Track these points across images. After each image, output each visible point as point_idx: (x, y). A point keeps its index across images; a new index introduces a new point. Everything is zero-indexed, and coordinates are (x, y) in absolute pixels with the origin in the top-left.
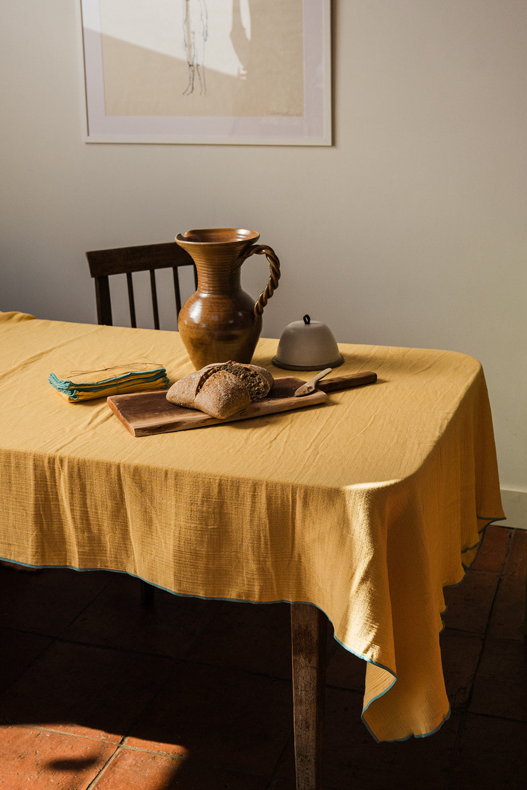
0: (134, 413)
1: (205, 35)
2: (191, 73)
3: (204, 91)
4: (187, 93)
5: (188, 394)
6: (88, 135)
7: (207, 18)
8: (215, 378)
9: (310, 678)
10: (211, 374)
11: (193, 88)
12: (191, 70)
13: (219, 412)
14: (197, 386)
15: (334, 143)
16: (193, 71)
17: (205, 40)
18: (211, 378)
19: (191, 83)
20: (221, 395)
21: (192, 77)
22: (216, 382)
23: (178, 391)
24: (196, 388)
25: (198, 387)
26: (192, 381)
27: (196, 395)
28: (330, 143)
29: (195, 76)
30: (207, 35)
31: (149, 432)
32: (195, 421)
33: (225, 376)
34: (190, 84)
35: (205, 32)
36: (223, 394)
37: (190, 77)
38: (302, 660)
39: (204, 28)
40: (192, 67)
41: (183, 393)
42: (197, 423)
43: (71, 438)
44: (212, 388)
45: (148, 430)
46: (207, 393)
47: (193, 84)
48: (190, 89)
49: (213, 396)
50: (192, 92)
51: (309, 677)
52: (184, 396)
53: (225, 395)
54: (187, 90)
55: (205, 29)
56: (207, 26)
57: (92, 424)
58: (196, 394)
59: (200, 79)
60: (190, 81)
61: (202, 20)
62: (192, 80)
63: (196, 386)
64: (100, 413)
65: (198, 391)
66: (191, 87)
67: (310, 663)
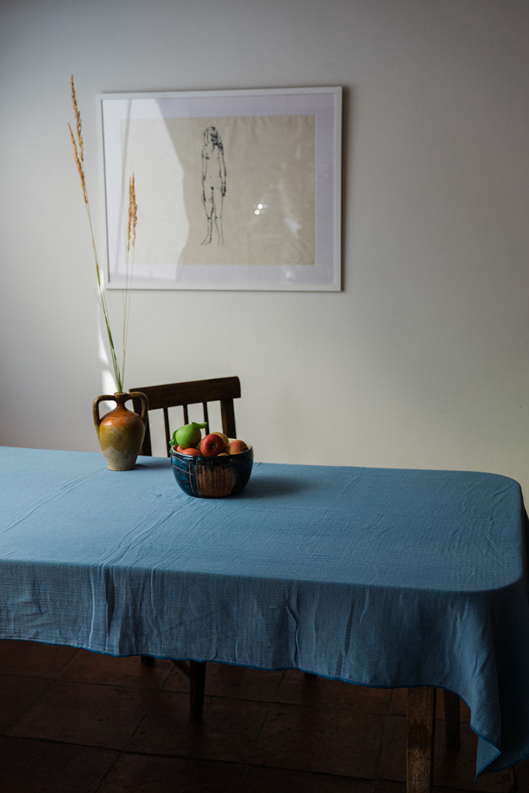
1: (223, 191)
2: (210, 225)
3: (221, 241)
4: (205, 243)
6: (109, 281)
7: (225, 175)
9: (425, 769)
11: (211, 239)
12: (209, 222)
15: (343, 288)
16: (211, 223)
17: (223, 195)
19: (210, 234)
21: (210, 228)
28: (339, 289)
29: (213, 228)
30: (225, 190)
34: (208, 235)
35: (223, 188)
37: (208, 229)
38: (417, 753)
39: (222, 184)
40: (210, 220)
47: (211, 235)
48: (208, 240)
50: (210, 242)
51: (423, 768)
54: (205, 241)
55: (224, 185)
56: (225, 183)
59: (218, 231)
60: (208, 232)
61: (220, 176)
62: (210, 231)
66: (209, 237)
67: (424, 754)
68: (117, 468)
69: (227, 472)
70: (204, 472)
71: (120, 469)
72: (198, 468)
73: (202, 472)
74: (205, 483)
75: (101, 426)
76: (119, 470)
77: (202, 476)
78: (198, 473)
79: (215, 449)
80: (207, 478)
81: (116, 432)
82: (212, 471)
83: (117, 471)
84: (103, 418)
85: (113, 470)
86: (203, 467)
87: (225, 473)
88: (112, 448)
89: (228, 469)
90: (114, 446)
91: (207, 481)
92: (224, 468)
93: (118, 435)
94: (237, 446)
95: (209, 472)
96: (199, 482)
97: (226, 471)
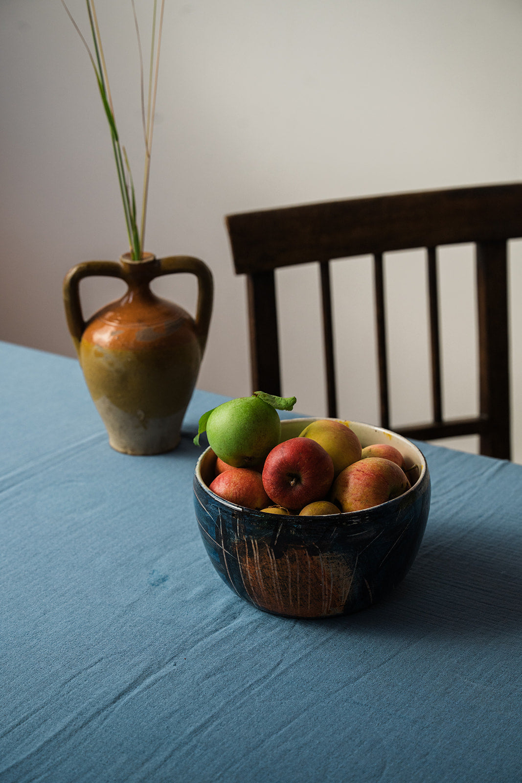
68: (125, 447)
69: (323, 564)
70: (256, 555)
71: (133, 450)
72: (241, 540)
73: (251, 555)
74: (261, 583)
75: (84, 340)
76: (129, 452)
77: (252, 564)
78: (243, 554)
79: (299, 488)
80: (266, 571)
81: (111, 364)
82: (279, 555)
83: (126, 453)
84: (93, 319)
85: (117, 451)
86: (254, 542)
87: (319, 566)
88: (107, 400)
89: (327, 555)
90: (109, 397)
91: (266, 578)
92: (313, 552)
93: (118, 371)
94: (368, 485)
95: (272, 558)
96: (245, 575)
97: (321, 559)
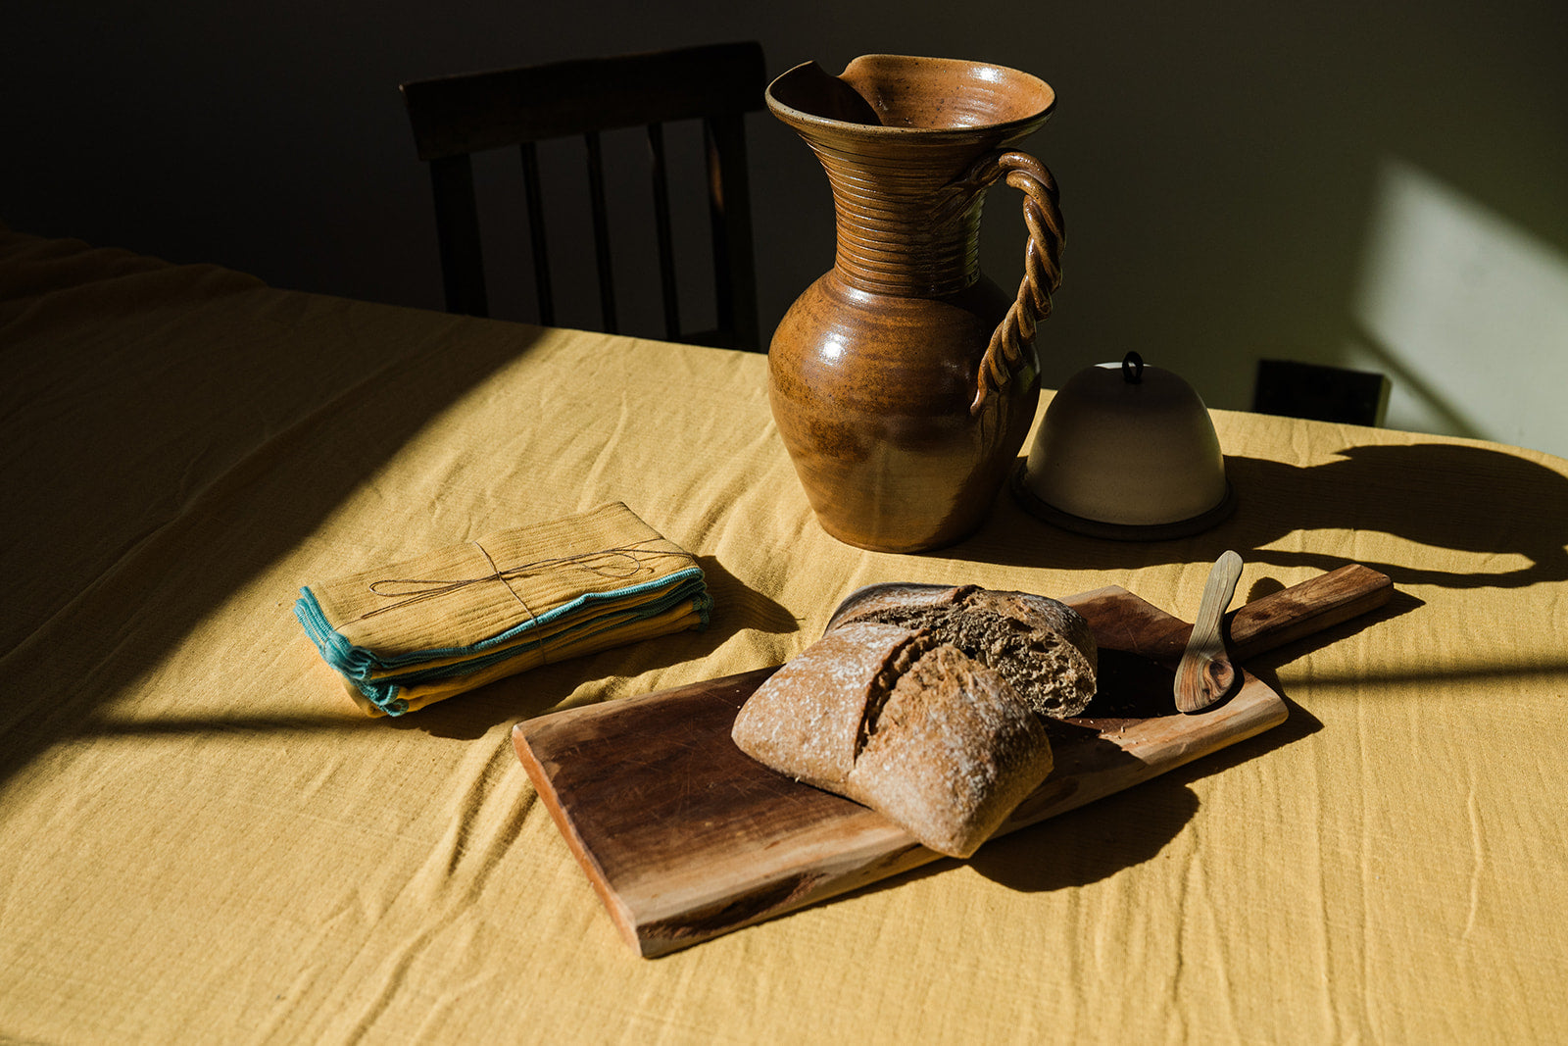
0: (625, 828)
5: (823, 749)
8: (925, 687)
10: (906, 667)
13: (953, 838)
14: (858, 720)
18: (905, 682)
20: (958, 771)
22: (933, 707)
23: (784, 731)
24: (855, 729)
25: (861, 728)
26: (835, 691)
27: (856, 757)
31: (693, 933)
32: (858, 866)
33: (959, 678)
36: (966, 767)
41: (805, 739)
42: (865, 871)
43: (384, 979)
44: (921, 737)
45: (687, 925)
46: (902, 756)
49: (927, 773)
52: (807, 753)
53: (973, 773)
57: (463, 865)
58: (858, 752)
63: (853, 718)
64: (486, 787)
65: (861, 741)
